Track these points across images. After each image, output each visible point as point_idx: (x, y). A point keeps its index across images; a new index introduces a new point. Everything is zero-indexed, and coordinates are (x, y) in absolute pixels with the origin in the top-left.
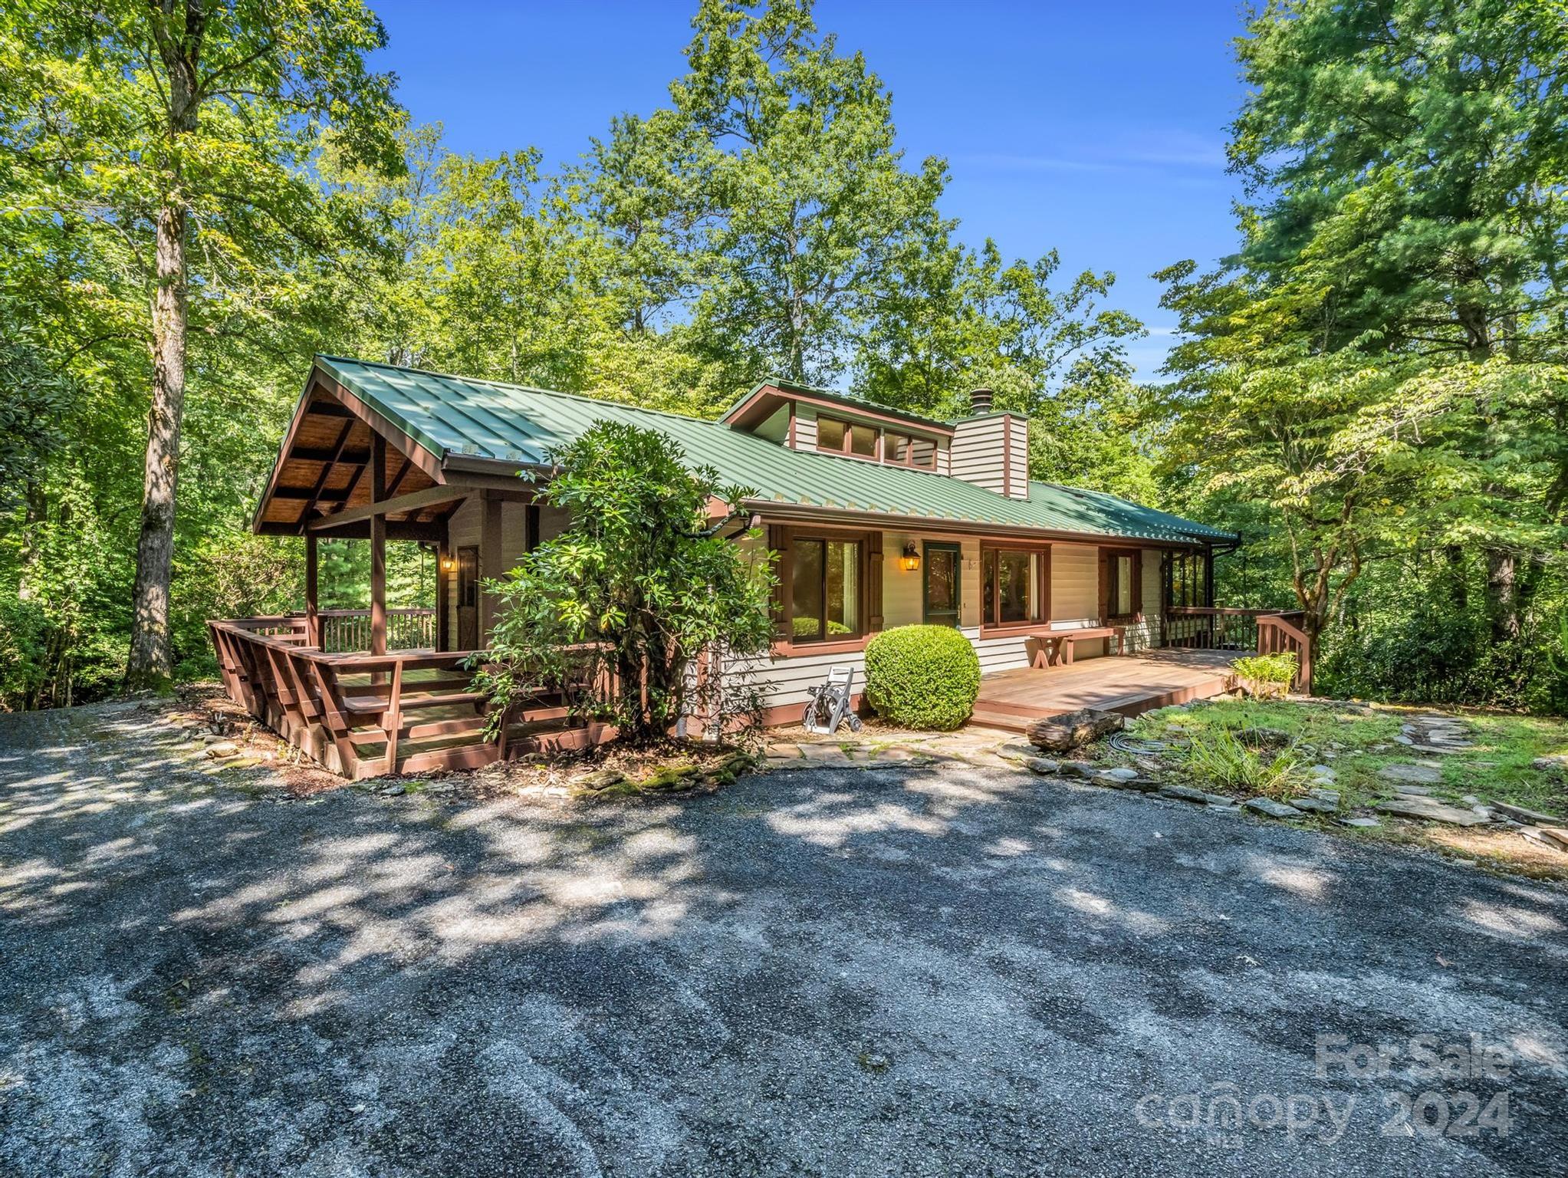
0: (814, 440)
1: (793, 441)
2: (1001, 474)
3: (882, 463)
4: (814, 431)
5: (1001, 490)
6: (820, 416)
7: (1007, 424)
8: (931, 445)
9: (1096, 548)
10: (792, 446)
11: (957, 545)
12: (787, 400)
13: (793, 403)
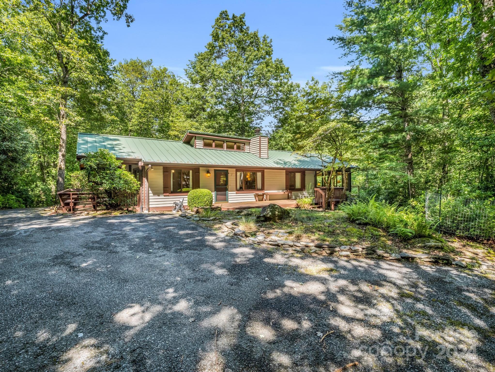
0: (202, 145)
1: (196, 146)
2: (259, 152)
3: (225, 150)
4: (202, 143)
5: (259, 156)
6: (204, 139)
7: (260, 138)
8: (243, 145)
9: (285, 171)
10: (195, 147)
11: (227, 171)
12: (194, 136)
13: (195, 136)
